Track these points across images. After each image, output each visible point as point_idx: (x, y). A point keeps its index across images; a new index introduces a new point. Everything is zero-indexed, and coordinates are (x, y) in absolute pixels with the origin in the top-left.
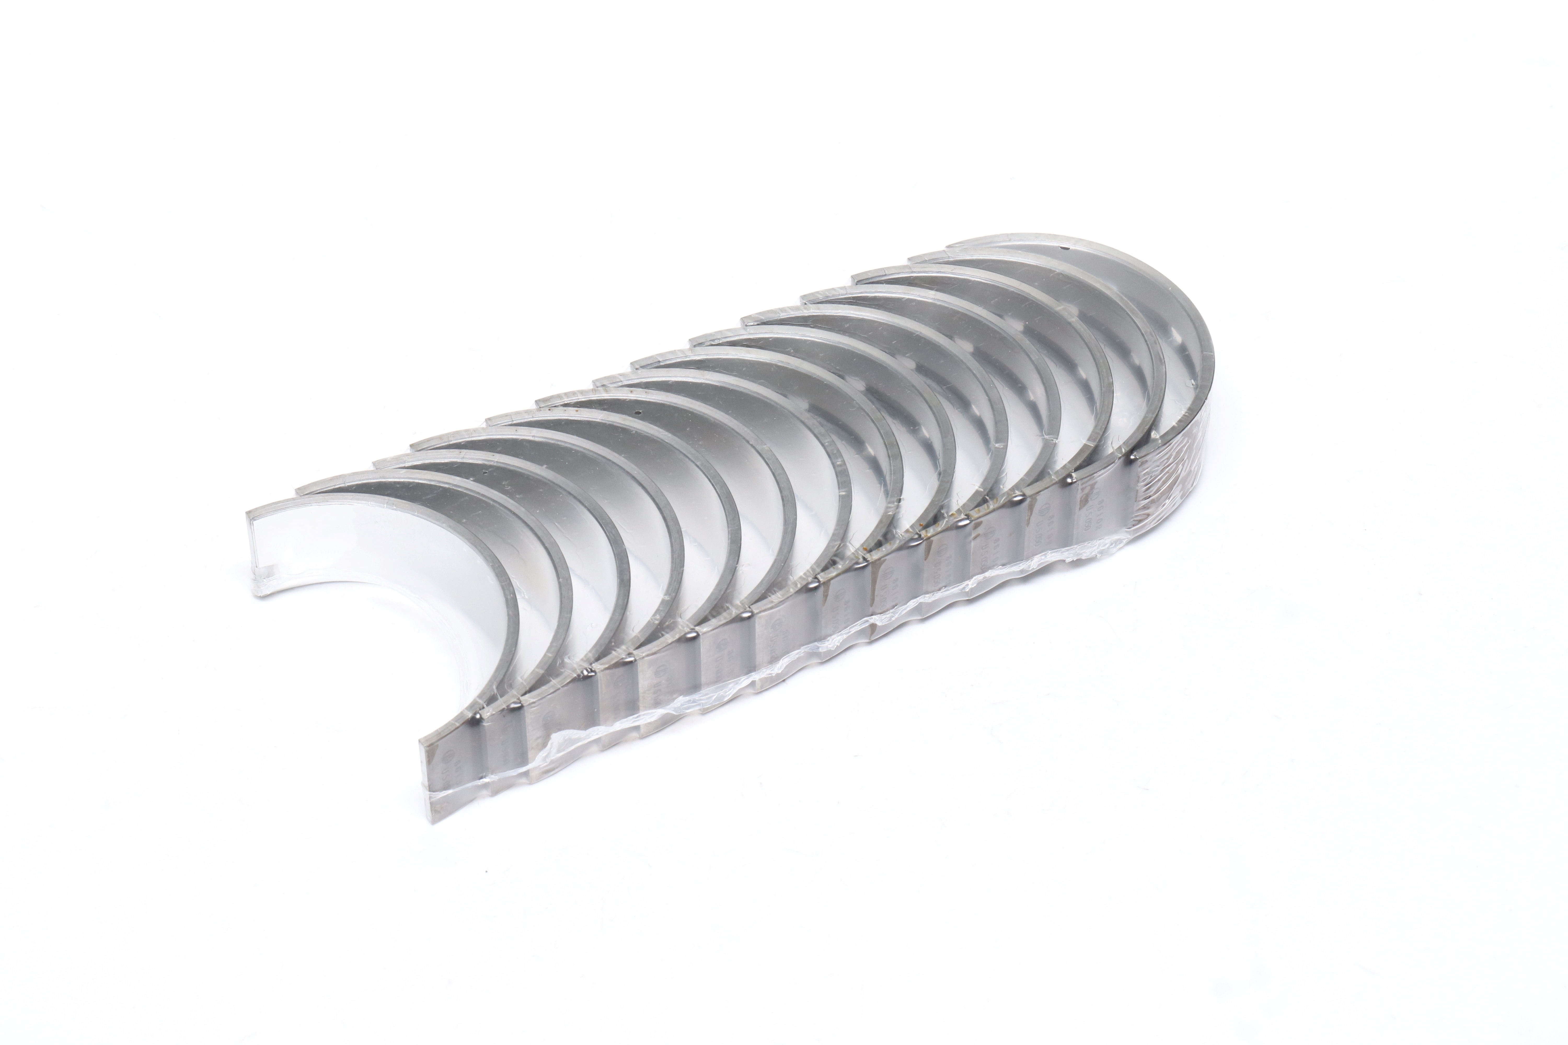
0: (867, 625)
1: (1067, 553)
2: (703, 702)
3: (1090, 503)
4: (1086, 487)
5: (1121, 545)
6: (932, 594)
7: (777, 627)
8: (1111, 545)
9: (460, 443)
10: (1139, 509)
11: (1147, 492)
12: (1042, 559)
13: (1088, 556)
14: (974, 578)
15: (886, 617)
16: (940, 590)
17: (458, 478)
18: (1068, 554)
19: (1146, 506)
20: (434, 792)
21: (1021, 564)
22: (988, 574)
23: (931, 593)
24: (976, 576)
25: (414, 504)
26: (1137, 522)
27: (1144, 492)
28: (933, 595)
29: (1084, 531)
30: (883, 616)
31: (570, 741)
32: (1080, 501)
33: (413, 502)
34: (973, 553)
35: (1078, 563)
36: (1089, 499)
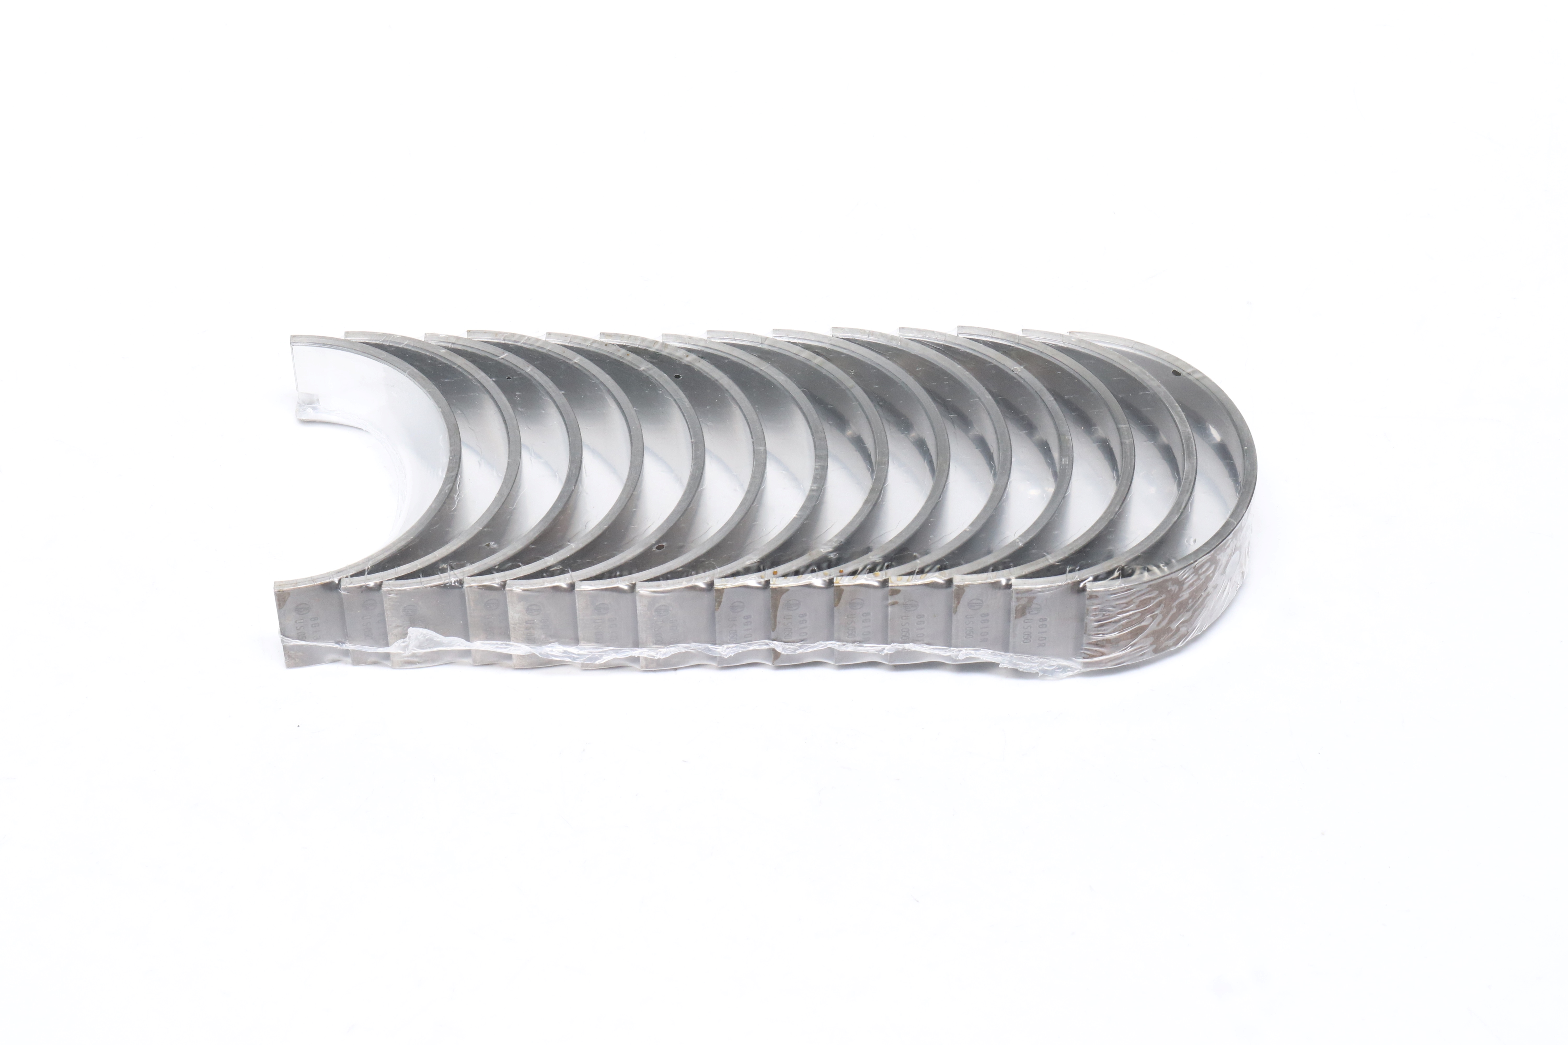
0: (766, 647)
1: (1000, 657)
2: (574, 656)
3: (1028, 616)
4: (1022, 598)
5: (1071, 674)
6: (844, 643)
7: (662, 612)
8: (1058, 669)
9: (508, 345)
10: (1090, 644)
11: (1099, 629)
12: (971, 653)
13: (1026, 669)
14: (893, 644)
15: (789, 648)
16: (854, 642)
17: (483, 374)
18: (1004, 659)
19: (1099, 643)
20: (285, 637)
21: (947, 650)
22: (908, 646)
23: (843, 641)
24: (895, 644)
25: (430, 382)
26: (1088, 656)
27: (1096, 627)
28: (844, 645)
29: (1022, 642)
30: (787, 646)
31: (431, 642)
32: (1016, 610)
33: (429, 380)
34: (890, 620)
35: (1017, 673)
36: (1027, 612)
